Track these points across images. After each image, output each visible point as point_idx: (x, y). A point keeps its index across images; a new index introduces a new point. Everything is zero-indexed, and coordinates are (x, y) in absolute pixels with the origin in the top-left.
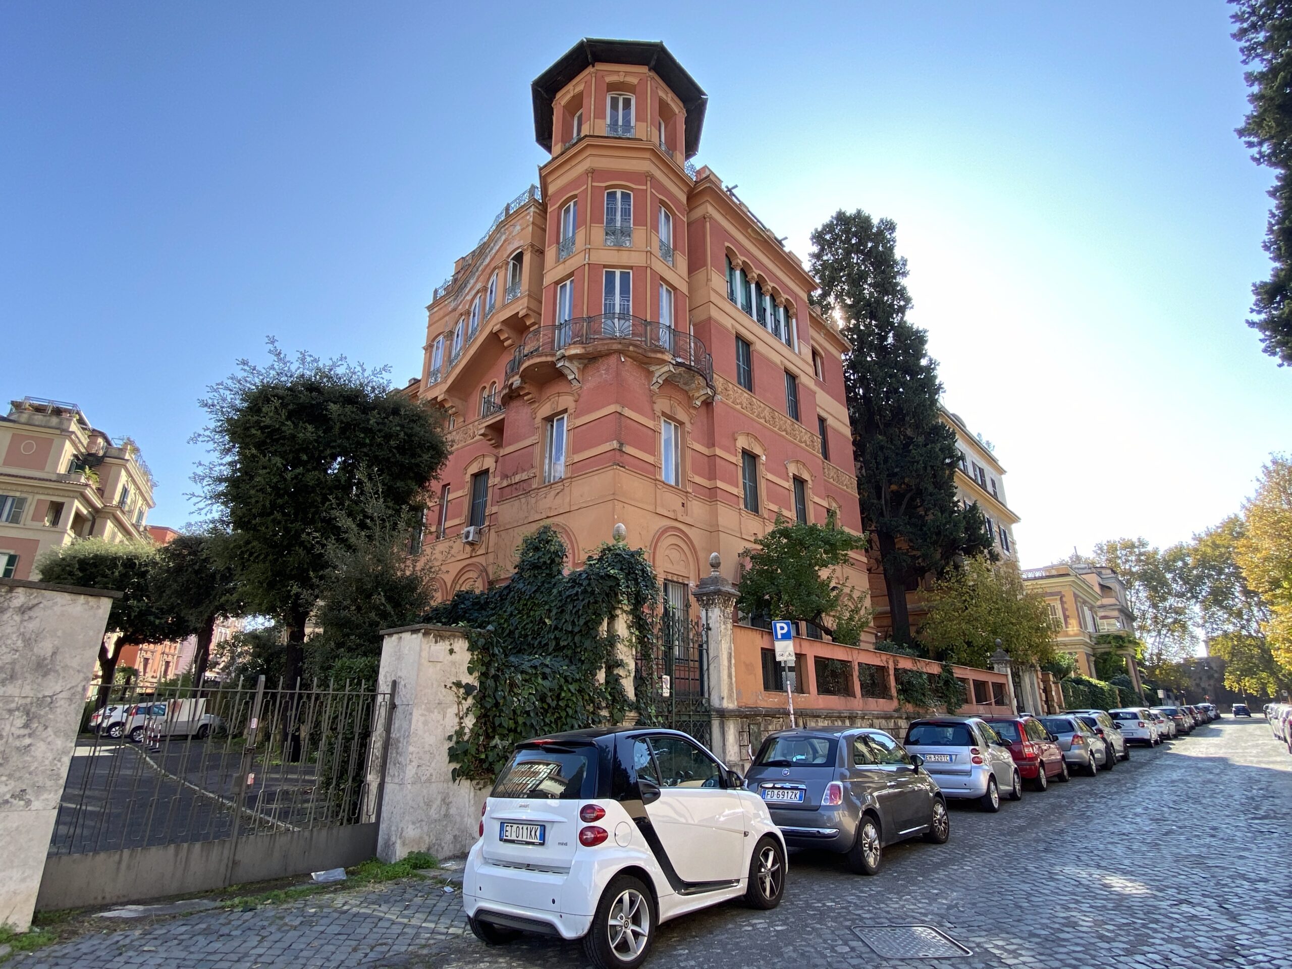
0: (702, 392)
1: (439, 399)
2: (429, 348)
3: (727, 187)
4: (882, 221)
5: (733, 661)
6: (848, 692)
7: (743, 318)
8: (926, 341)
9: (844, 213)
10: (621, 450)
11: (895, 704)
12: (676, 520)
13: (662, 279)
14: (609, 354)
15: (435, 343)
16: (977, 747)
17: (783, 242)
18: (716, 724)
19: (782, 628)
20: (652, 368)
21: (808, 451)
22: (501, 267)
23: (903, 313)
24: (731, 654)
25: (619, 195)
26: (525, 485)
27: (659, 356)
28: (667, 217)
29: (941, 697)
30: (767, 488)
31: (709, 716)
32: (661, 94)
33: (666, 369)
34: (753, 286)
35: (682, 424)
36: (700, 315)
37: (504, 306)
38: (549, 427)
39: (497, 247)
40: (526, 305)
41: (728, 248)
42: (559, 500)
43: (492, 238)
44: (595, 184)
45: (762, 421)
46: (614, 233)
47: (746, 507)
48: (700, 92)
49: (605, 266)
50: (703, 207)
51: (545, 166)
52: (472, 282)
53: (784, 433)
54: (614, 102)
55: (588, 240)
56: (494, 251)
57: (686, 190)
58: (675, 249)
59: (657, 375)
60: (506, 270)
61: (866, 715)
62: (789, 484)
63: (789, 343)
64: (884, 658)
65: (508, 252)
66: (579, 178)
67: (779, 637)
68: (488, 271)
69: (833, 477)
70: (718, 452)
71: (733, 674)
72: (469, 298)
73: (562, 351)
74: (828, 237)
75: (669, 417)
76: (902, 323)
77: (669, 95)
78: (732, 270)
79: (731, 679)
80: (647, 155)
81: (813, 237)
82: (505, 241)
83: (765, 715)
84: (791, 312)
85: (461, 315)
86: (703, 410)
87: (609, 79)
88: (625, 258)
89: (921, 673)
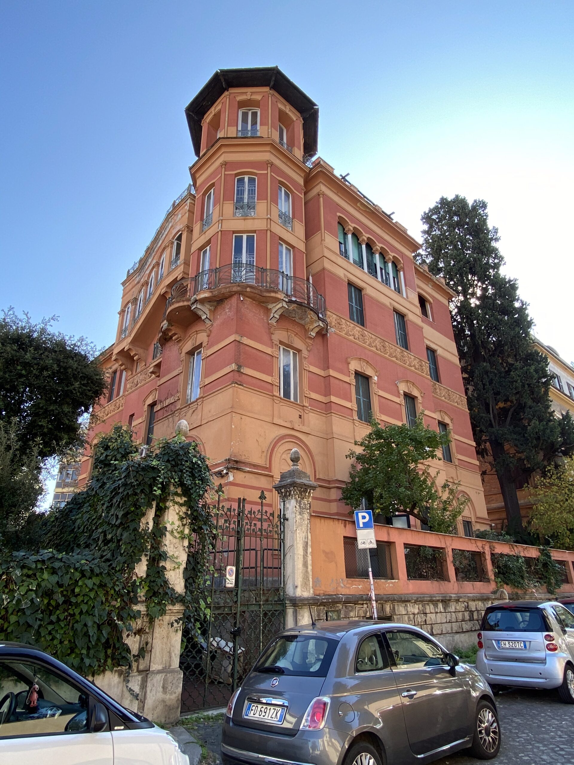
0: (315, 325)
1: (125, 350)
2: (122, 312)
3: (341, 175)
4: (475, 201)
5: (310, 550)
6: (442, 576)
7: (357, 271)
8: (517, 288)
9: (446, 199)
10: (239, 371)
11: (493, 586)
12: (293, 429)
13: (281, 239)
14: (230, 295)
15: (127, 309)
16: (551, 633)
17: (392, 216)
18: (290, 612)
19: (364, 517)
20: (270, 306)
21: (416, 373)
22: (168, 246)
23: (498, 268)
24: (307, 543)
25: (246, 180)
26: (172, 407)
27: (273, 295)
28: (287, 195)
29: (540, 578)
30: (380, 402)
31: (284, 606)
32: (280, 106)
33: (280, 305)
34: (364, 247)
35: (299, 351)
36: (316, 268)
37: (169, 274)
38: (192, 359)
39: (166, 233)
40: (182, 270)
41: (340, 217)
42: (194, 417)
43: (163, 227)
44: (226, 173)
45: (374, 349)
46: (242, 208)
47: (360, 418)
48: (313, 104)
49: (234, 232)
50: (318, 187)
51: (194, 166)
52: (150, 260)
53: (394, 359)
54: (245, 115)
55: (221, 214)
56: (164, 236)
57: (303, 175)
58: (294, 217)
59: (273, 311)
60: (172, 247)
61: (461, 597)
62: (401, 400)
63: (398, 290)
64: (480, 544)
65: (173, 234)
66: (217, 169)
67: (361, 525)
68: (160, 250)
69: (444, 396)
70: (332, 373)
71: (310, 562)
72: (148, 272)
73: (195, 296)
74: (434, 217)
75: (288, 346)
76: (497, 276)
77: (288, 107)
78: (345, 234)
79: (307, 568)
80: (268, 148)
81: (423, 218)
82: (171, 227)
83: (346, 602)
84: (399, 267)
85: (143, 285)
86: (319, 340)
87: (239, 98)
88: (249, 225)
89: (518, 557)
